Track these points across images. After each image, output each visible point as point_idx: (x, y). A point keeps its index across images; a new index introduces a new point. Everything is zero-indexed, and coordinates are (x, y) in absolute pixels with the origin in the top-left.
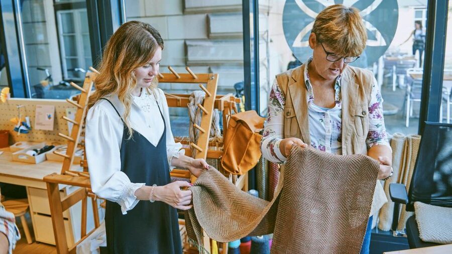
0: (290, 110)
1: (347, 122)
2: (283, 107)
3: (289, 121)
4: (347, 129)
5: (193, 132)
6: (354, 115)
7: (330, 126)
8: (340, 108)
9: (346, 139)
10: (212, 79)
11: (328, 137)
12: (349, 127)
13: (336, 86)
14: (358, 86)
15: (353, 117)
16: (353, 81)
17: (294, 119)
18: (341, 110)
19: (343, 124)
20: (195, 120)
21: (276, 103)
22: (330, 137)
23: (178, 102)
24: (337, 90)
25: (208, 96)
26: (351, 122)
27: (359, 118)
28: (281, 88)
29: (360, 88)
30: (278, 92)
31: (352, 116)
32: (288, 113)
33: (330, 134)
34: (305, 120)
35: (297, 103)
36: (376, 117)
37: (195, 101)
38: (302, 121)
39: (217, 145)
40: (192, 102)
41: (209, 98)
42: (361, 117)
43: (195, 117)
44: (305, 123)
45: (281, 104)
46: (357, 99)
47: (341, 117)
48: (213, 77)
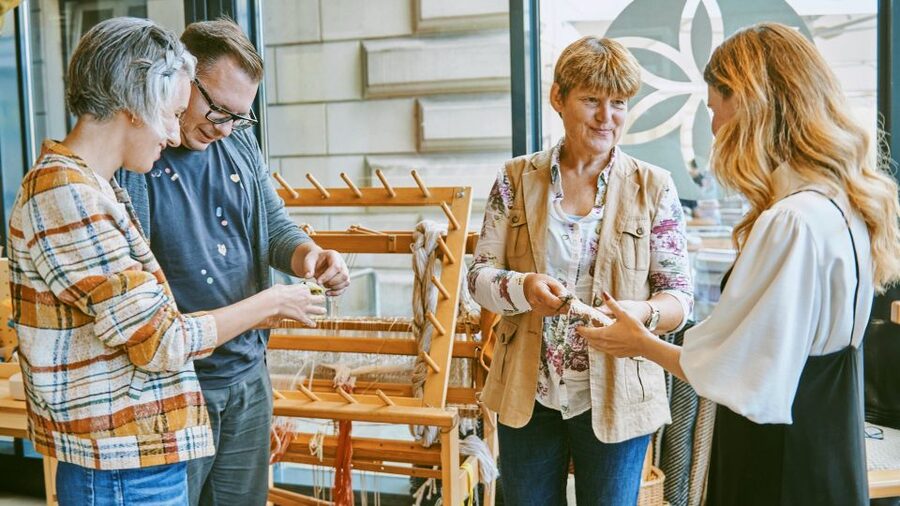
0: (519, 212)
1: (608, 241)
2: (507, 211)
3: (515, 231)
4: (606, 251)
5: (420, 301)
6: (621, 231)
7: (579, 248)
8: (601, 216)
9: (603, 268)
10: (461, 196)
11: (573, 267)
12: (609, 249)
13: (600, 182)
14: (638, 186)
15: (621, 233)
16: (631, 179)
17: (524, 228)
18: (601, 220)
19: (601, 242)
20: (424, 277)
21: (497, 206)
22: (577, 267)
23: (390, 243)
24: (601, 188)
25: (453, 228)
26: (614, 243)
27: (630, 239)
28: (512, 179)
29: (641, 191)
30: (504, 185)
31: (618, 232)
32: (513, 219)
33: (578, 262)
34: (541, 228)
35: (531, 203)
36: (666, 245)
37: (425, 239)
38: (537, 231)
39: (468, 330)
40: (420, 241)
41: (456, 232)
42: (633, 236)
43: (426, 272)
44: (540, 235)
45: (506, 206)
46: (633, 209)
47: (599, 232)
48: (463, 194)
